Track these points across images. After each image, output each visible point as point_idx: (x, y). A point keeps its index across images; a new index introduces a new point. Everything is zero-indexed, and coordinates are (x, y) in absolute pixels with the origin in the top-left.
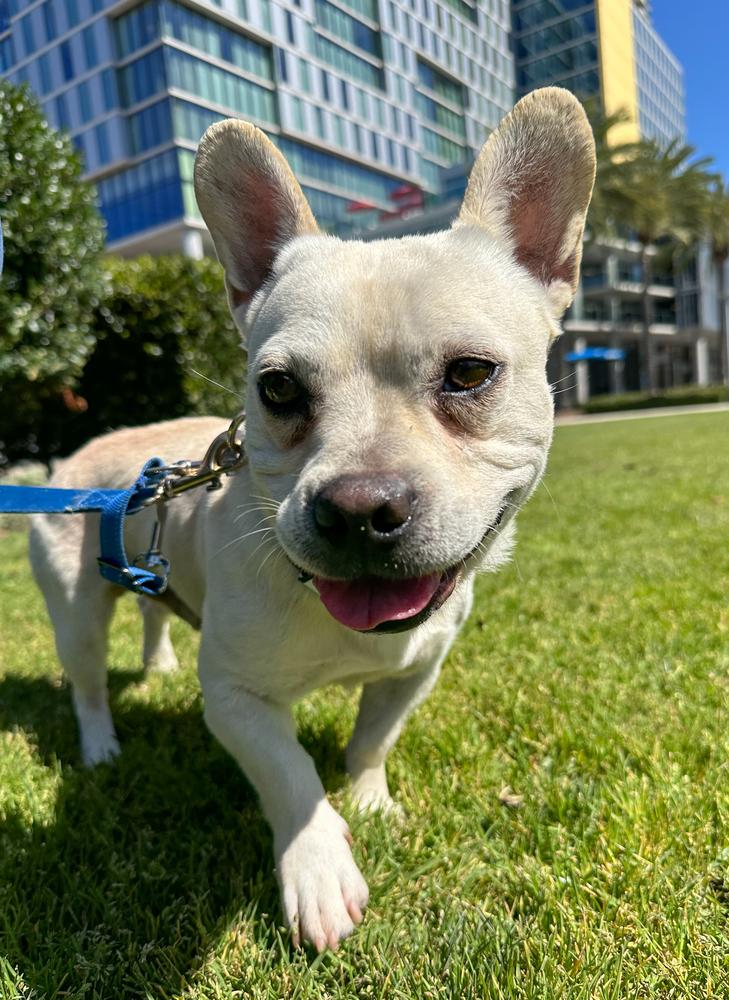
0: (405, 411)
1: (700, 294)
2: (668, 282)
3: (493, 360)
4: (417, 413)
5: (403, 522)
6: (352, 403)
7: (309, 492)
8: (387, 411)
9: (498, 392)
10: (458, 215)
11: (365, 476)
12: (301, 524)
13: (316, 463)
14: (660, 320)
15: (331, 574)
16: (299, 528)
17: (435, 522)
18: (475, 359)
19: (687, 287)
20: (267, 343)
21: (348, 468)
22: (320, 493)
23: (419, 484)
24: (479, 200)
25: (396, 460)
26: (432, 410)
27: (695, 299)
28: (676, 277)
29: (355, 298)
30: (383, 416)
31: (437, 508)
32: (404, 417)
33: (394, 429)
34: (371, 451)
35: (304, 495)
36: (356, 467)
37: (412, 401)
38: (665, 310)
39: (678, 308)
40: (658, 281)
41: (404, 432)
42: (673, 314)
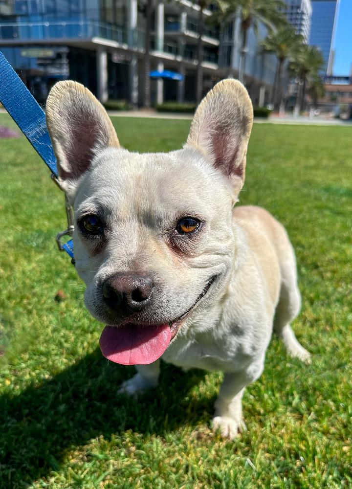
0: (153, 242)
1: (233, 46)
2: (216, 36)
3: (199, 218)
4: (159, 244)
5: (147, 298)
6: (126, 236)
7: (100, 281)
8: (143, 242)
9: (202, 235)
10: (186, 141)
11: (129, 273)
12: (95, 297)
13: (105, 266)
14: (209, 60)
15: (110, 323)
16: (95, 299)
17: (164, 298)
18: (190, 217)
19: (226, 41)
20: (85, 201)
21: (121, 269)
22: (106, 281)
23: (156, 279)
24: (197, 134)
25: (146, 267)
26: (166, 243)
27: (230, 48)
28: (221, 32)
29: (132, 183)
30: (142, 244)
31: (165, 291)
32: (152, 245)
33: (146, 251)
34: (134, 262)
35: (97, 282)
36: (125, 269)
37: (157, 237)
38: (212, 53)
39: (220, 53)
40: (210, 34)
41: (151, 253)
42: (217, 56)
